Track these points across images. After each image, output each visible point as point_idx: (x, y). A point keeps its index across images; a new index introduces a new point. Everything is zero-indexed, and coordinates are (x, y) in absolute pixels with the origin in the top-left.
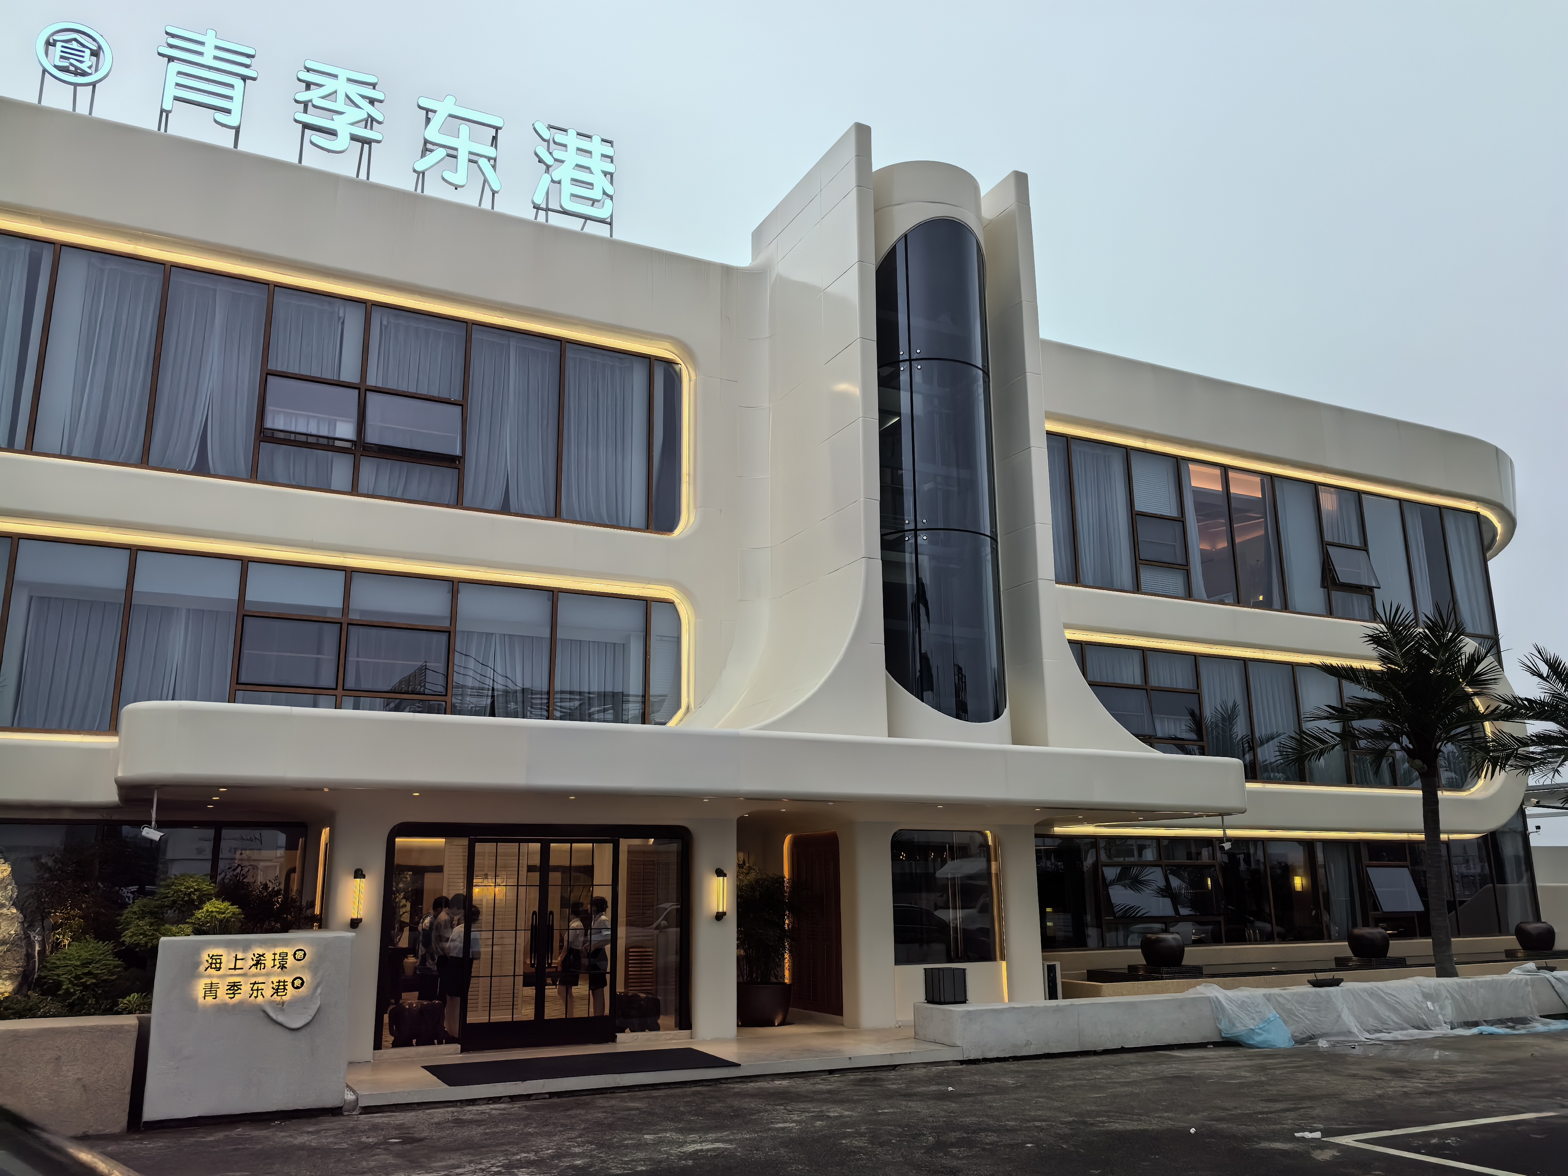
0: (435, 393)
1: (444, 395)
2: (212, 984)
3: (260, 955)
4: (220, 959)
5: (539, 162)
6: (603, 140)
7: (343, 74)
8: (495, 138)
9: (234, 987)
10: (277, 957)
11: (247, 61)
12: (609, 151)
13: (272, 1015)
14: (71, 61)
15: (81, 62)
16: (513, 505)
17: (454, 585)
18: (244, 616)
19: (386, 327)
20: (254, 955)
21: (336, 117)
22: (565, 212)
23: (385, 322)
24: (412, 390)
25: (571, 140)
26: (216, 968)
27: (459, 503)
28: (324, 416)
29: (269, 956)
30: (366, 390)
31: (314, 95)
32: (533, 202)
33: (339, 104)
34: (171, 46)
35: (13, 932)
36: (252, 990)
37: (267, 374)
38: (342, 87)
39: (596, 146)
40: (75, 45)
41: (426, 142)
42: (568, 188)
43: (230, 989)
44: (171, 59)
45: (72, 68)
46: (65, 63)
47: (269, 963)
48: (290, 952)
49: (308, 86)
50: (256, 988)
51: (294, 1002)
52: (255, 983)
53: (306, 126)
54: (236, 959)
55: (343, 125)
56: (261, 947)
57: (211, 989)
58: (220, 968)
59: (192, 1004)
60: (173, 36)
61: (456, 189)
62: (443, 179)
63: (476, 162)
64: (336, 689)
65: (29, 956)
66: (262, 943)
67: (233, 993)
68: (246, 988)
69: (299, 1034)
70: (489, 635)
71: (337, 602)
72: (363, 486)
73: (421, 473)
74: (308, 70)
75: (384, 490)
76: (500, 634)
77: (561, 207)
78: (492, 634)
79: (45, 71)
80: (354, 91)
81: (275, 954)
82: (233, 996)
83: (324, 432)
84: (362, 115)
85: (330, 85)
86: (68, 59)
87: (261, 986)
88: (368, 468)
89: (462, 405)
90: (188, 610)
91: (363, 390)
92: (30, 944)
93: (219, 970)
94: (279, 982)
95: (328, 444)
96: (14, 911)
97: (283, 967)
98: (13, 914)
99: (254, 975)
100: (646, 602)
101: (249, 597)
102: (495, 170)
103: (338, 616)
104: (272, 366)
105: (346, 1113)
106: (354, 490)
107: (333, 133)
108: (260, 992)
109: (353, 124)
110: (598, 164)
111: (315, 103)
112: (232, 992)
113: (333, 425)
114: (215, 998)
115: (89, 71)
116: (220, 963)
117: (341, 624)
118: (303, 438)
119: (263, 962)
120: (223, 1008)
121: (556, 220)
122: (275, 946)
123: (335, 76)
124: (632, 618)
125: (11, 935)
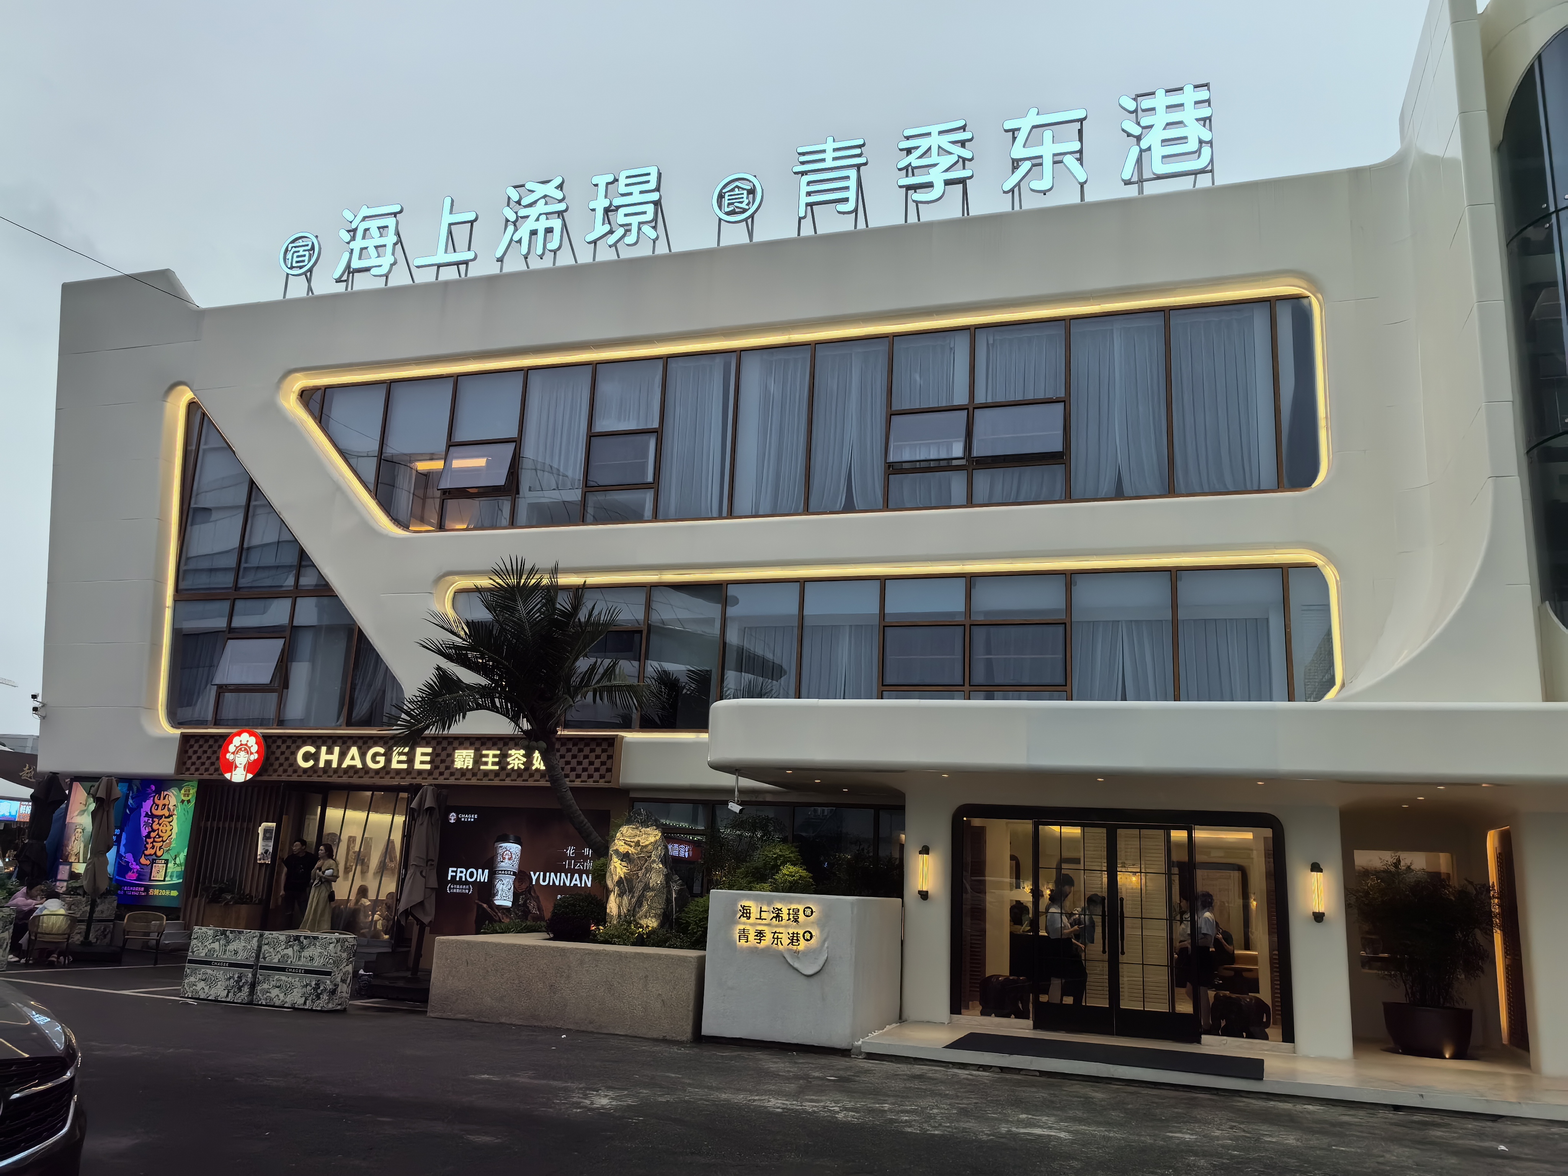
0: (1041, 396)
1: (1050, 395)
2: (744, 929)
3: (778, 910)
4: (750, 910)
5: (1128, 136)
6: (1196, 87)
7: (934, 129)
8: (1080, 132)
9: (760, 934)
10: (791, 912)
11: (858, 151)
12: (1203, 94)
13: (789, 960)
14: (736, 204)
15: (741, 202)
16: (1127, 489)
17: (1069, 577)
18: (884, 627)
19: (993, 344)
20: (774, 908)
21: (932, 170)
22: (1159, 177)
23: (991, 342)
24: (1019, 397)
25: (1161, 100)
26: (747, 916)
27: (1068, 497)
28: (943, 440)
29: (785, 911)
30: (974, 408)
31: (913, 160)
32: (1123, 180)
33: (934, 158)
34: (803, 163)
35: (659, 882)
36: (773, 938)
37: (891, 415)
38: (935, 141)
39: (1189, 96)
40: (737, 191)
41: (1013, 160)
42: (1158, 151)
43: (757, 936)
44: (803, 173)
45: (737, 210)
46: (731, 208)
47: (785, 917)
48: (801, 908)
49: (909, 151)
50: (776, 938)
51: (807, 953)
52: (775, 932)
53: (909, 188)
54: (761, 911)
55: (937, 177)
56: (780, 902)
57: (744, 934)
58: (750, 917)
59: (731, 945)
60: (803, 154)
61: (1045, 194)
62: (1032, 190)
63: (1061, 162)
64: (964, 685)
65: (668, 901)
66: (781, 900)
67: (760, 939)
68: (769, 937)
69: (812, 980)
70: (1116, 623)
71: (960, 607)
72: (978, 497)
73: (1030, 475)
74: (908, 138)
75: (997, 497)
76: (1126, 621)
77: (1154, 174)
78: (1119, 621)
79: (720, 220)
80: (944, 141)
81: (789, 910)
82: (759, 941)
83: (943, 456)
84: (952, 159)
85: (924, 143)
86: (733, 204)
87: (780, 936)
88: (983, 479)
89: (1064, 401)
90: (851, 626)
91: (971, 409)
92: (669, 893)
93: (749, 919)
94: (793, 933)
95: (944, 466)
96: (661, 866)
97: (796, 921)
98: (660, 868)
99: (776, 926)
100: (1283, 570)
101: (888, 610)
102: (1082, 164)
103: (960, 619)
104: (896, 407)
105: (852, 1056)
106: (970, 502)
107: (929, 185)
108: (779, 940)
109: (947, 170)
110: (1189, 115)
111: (913, 165)
112: (758, 938)
113: (949, 448)
114: (747, 942)
115: (747, 207)
116: (750, 913)
117: (964, 625)
118: (923, 465)
119: (781, 915)
120: (753, 951)
121: (1152, 189)
122: (791, 903)
123: (929, 134)
124: (1269, 589)
125: (658, 884)
